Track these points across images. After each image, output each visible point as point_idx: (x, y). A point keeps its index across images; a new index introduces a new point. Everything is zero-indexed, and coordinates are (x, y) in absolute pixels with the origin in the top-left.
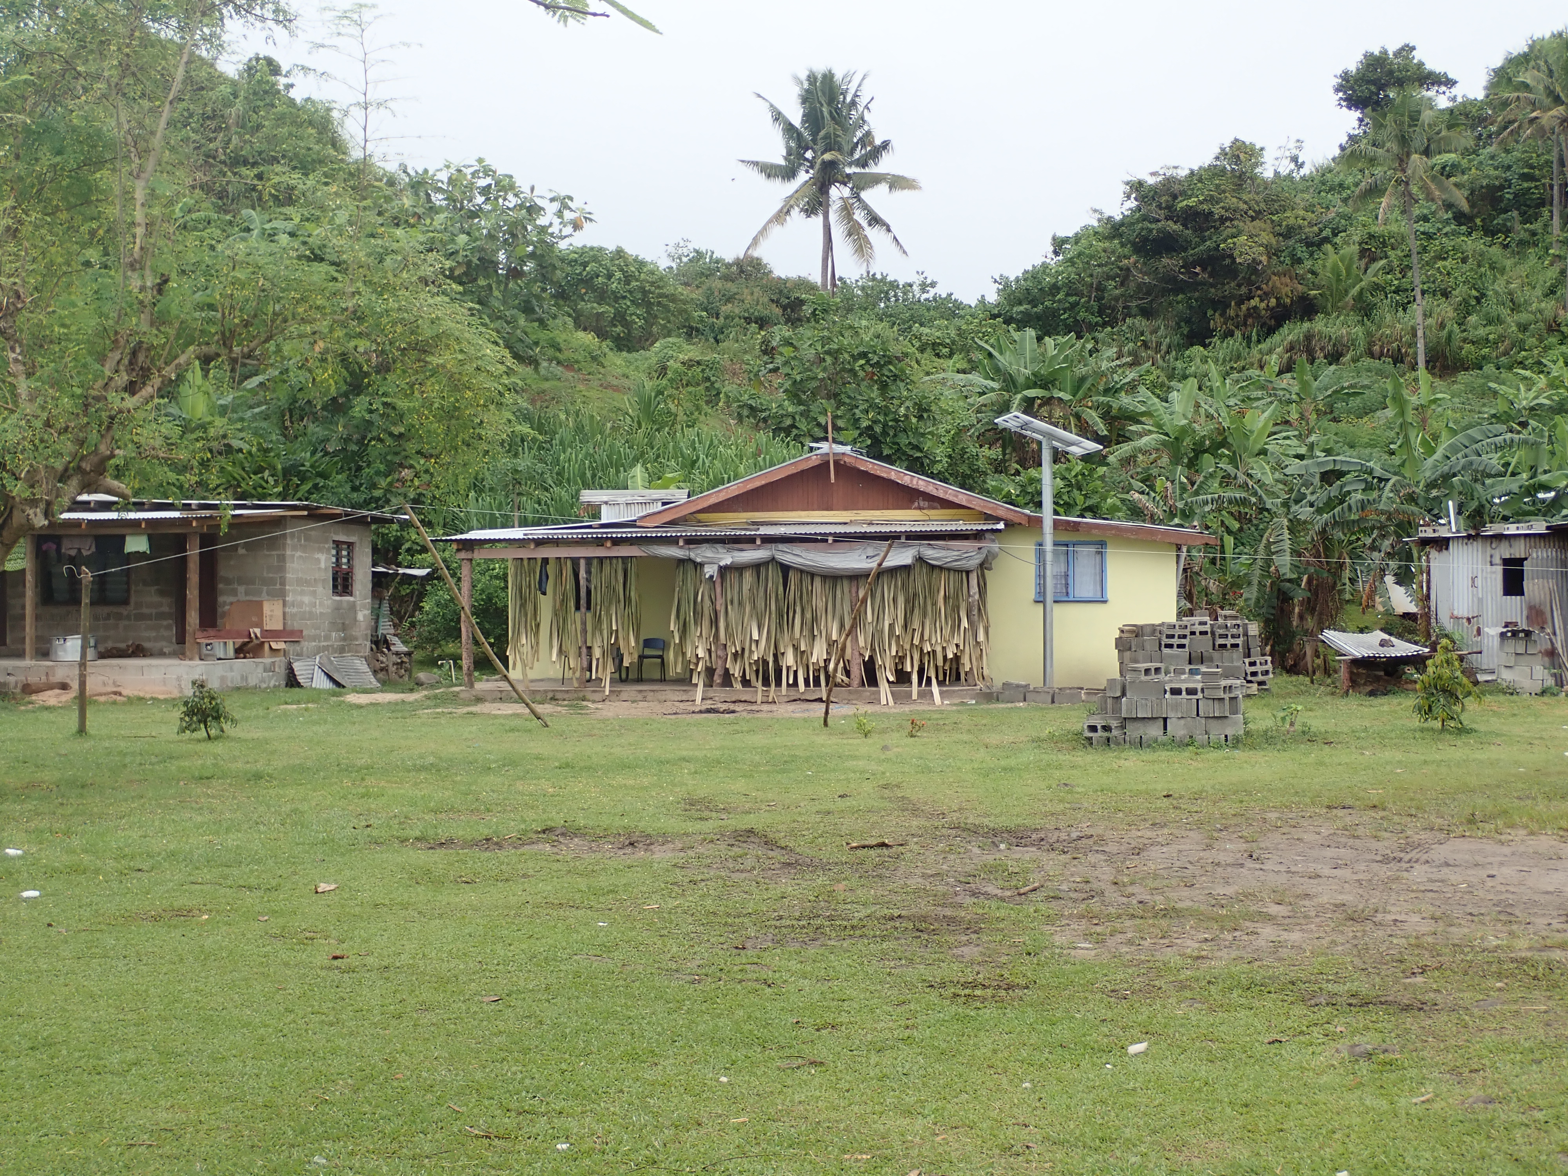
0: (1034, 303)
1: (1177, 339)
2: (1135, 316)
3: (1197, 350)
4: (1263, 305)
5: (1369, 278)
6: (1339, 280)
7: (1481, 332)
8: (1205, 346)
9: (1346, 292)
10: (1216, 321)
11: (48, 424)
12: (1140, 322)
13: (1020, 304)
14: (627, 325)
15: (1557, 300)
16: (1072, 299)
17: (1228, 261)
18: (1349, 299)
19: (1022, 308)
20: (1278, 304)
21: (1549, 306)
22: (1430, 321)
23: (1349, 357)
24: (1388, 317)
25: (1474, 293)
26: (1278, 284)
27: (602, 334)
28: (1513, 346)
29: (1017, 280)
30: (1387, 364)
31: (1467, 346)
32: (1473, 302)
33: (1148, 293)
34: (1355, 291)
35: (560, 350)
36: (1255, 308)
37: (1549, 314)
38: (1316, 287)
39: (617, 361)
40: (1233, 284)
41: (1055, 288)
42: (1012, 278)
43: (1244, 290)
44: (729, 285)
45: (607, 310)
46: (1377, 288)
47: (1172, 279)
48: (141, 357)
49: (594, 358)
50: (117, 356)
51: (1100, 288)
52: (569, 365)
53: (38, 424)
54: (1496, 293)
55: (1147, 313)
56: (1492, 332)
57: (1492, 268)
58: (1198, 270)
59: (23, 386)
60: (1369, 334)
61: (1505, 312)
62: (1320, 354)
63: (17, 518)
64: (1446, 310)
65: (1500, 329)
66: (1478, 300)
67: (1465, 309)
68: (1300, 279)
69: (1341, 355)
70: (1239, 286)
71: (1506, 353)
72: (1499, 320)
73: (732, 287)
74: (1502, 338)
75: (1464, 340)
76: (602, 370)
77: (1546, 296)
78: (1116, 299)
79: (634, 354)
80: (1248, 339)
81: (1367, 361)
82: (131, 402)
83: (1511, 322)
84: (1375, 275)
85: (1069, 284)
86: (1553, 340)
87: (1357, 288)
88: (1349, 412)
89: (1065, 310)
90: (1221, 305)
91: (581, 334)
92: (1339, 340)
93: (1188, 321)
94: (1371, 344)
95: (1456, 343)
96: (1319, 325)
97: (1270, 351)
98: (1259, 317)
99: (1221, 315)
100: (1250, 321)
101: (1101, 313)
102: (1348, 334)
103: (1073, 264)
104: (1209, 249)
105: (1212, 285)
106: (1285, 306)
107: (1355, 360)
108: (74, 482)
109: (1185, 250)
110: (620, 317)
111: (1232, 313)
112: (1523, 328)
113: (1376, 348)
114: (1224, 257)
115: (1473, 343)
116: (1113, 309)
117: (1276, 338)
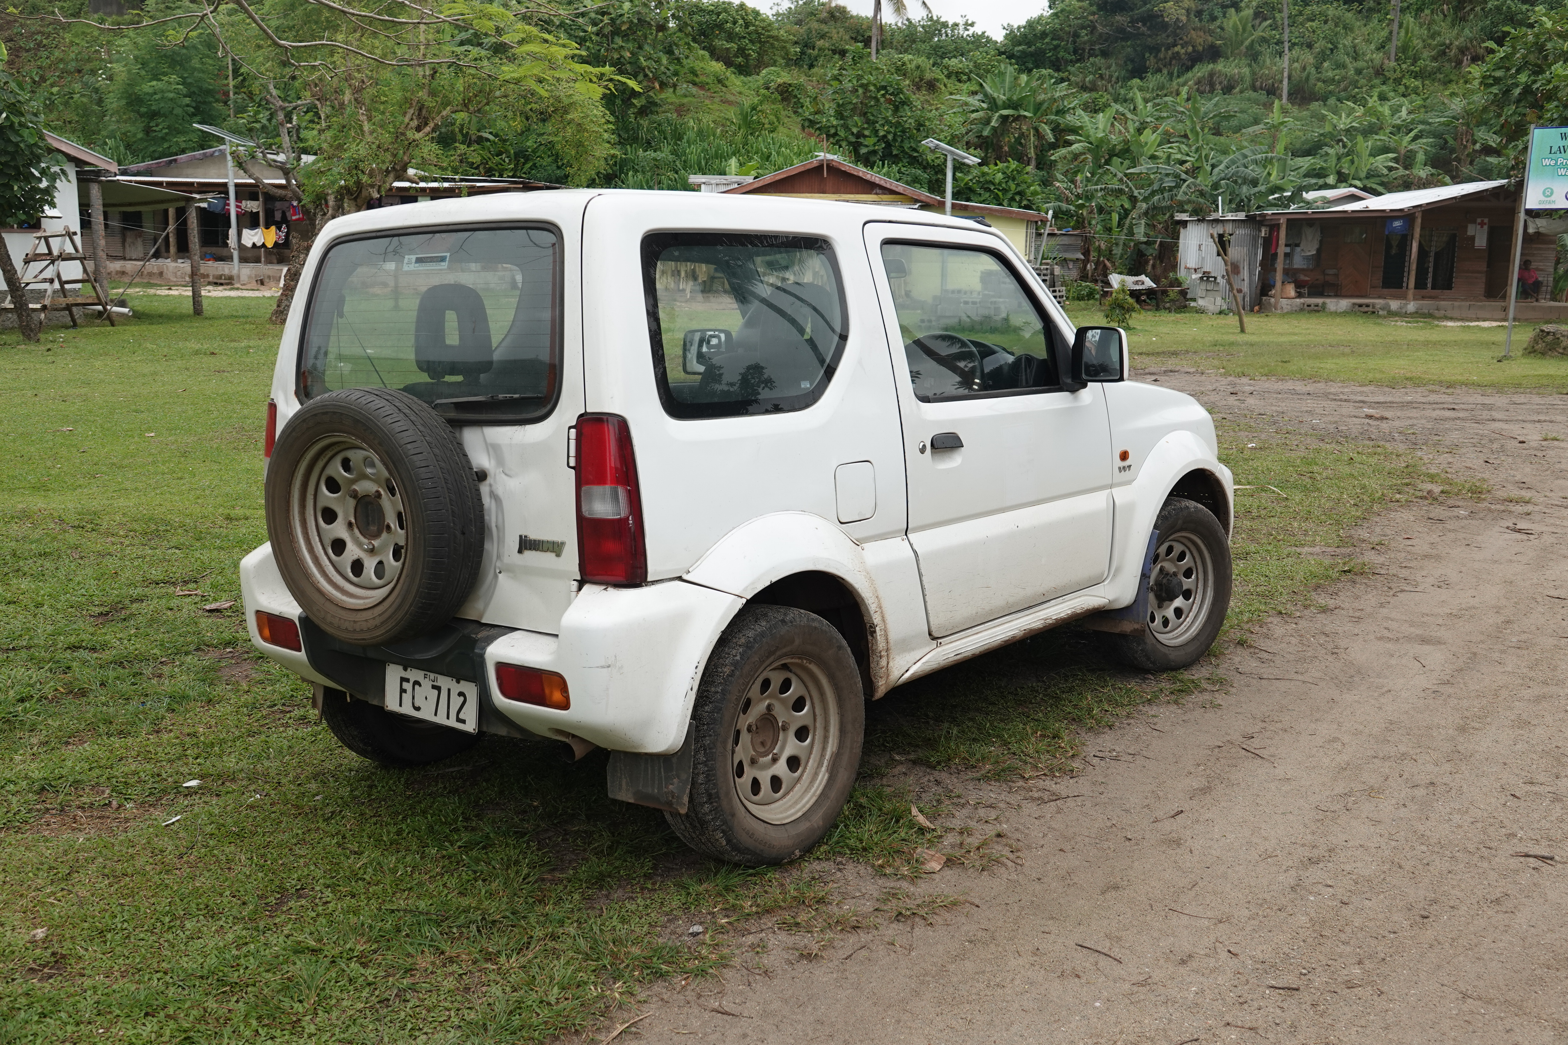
0: (1029, 44)
1: (1123, 73)
2: (1096, 56)
3: (1136, 81)
4: (1183, 51)
5: (1259, 33)
6: (1237, 34)
7: (1330, 74)
8: (1141, 79)
9: (1242, 43)
10: (1151, 61)
11: (379, 147)
12: (1099, 61)
13: (1020, 45)
14: (747, 57)
15: (1385, 53)
16: (1055, 43)
17: (1160, 20)
18: (1243, 48)
19: (1020, 48)
20: (1194, 51)
21: (1378, 57)
22: (1296, 65)
23: (1238, 89)
24: (1268, 61)
25: (1330, 46)
26: (1194, 36)
27: (728, 64)
28: (1350, 84)
29: (1019, 28)
30: (1262, 96)
31: (1319, 84)
32: (1328, 53)
33: (1106, 40)
34: (1247, 43)
35: (697, 76)
36: (1178, 53)
37: (1377, 62)
38: (1221, 38)
39: (736, 81)
40: (1164, 35)
41: (1044, 34)
42: (1016, 26)
43: (1170, 40)
44: (823, 26)
45: (733, 46)
46: (1264, 40)
47: (1121, 30)
48: (424, 112)
49: (720, 81)
50: (412, 111)
51: (1076, 35)
52: (702, 86)
53: (374, 147)
54: (1345, 46)
55: (1105, 54)
56: (1337, 74)
57: (1345, 28)
58: (1140, 24)
59: (366, 127)
60: (1253, 73)
61: (1347, 60)
62: (1218, 87)
63: (364, 193)
64: (1308, 58)
65: (1343, 72)
66: (1332, 50)
67: (1322, 57)
68: (1211, 32)
69: (1233, 88)
70: (1168, 36)
71: (1345, 90)
72: (1344, 66)
73: (825, 28)
74: (1344, 78)
75: (1319, 80)
76: (724, 89)
77: (1378, 49)
78: (1085, 43)
79: (749, 78)
80: (1171, 74)
81: (1250, 94)
82: (418, 136)
83: (1351, 66)
84: (1263, 31)
85: (1054, 31)
86: (1377, 81)
87: (1249, 40)
88: (1230, 129)
89: (1050, 50)
90: (1155, 50)
91: (714, 63)
92: (1232, 77)
93: (1132, 61)
94: (1254, 81)
95: (1312, 81)
96: (1220, 66)
97: (1184, 84)
98: (1180, 58)
99: (1155, 57)
100: (1174, 62)
101: (1075, 52)
102: (1239, 73)
103: (1058, 17)
104: (1149, 10)
105: (1150, 36)
106: (1198, 52)
107: (1241, 92)
108: (392, 175)
109: (1132, 10)
110: (742, 51)
111: (1161, 55)
112: (1359, 72)
113: (1258, 84)
114: (1158, 16)
115: (1324, 82)
116: (1084, 50)
117: (1190, 74)
